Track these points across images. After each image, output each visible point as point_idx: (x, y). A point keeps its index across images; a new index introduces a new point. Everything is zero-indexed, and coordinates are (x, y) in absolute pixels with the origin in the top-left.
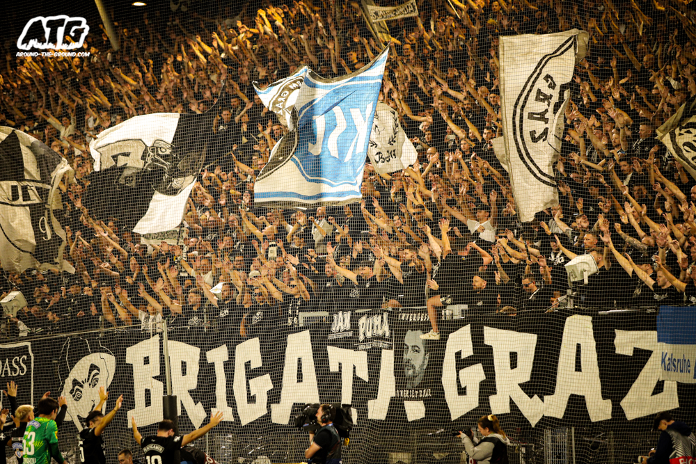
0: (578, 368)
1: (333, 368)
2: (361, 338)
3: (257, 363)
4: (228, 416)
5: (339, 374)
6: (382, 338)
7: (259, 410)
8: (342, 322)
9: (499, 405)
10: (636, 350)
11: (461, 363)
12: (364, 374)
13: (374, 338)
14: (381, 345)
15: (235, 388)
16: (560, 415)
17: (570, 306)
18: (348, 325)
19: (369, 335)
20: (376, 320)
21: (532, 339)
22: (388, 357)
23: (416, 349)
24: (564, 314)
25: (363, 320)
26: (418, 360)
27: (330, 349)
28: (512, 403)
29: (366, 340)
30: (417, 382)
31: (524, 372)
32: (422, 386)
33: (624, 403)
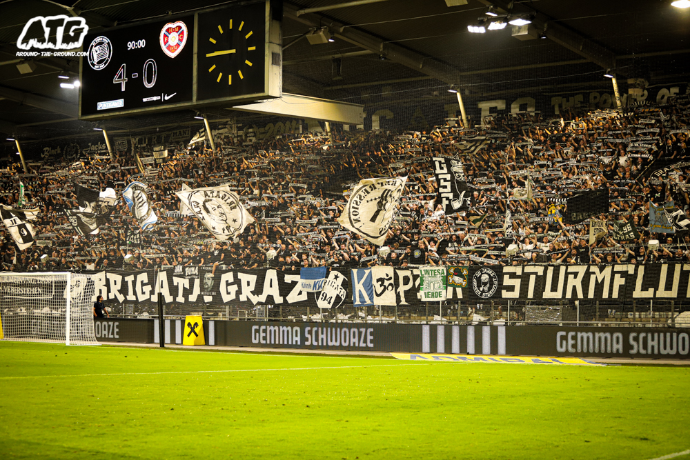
0: (271, 286)
1: (175, 284)
2: (187, 274)
3: (146, 281)
4: (134, 298)
5: (177, 286)
6: (195, 275)
7: (147, 296)
8: (179, 269)
9: (243, 298)
10: (292, 281)
11: (228, 284)
12: (187, 286)
13: (192, 275)
14: (195, 277)
15: (136, 289)
16: (264, 301)
17: (268, 267)
18: (181, 270)
19: (190, 274)
20: (193, 269)
21: (255, 277)
22: (197, 282)
23: (208, 279)
24: (266, 269)
25: (187, 269)
26: (210, 283)
27: (174, 278)
28: (248, 297)
29: (188, 275)
30: (209, 290)
31: (252, 287)
32: (211, 291)
33: (287, 298)
